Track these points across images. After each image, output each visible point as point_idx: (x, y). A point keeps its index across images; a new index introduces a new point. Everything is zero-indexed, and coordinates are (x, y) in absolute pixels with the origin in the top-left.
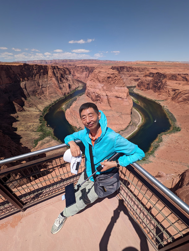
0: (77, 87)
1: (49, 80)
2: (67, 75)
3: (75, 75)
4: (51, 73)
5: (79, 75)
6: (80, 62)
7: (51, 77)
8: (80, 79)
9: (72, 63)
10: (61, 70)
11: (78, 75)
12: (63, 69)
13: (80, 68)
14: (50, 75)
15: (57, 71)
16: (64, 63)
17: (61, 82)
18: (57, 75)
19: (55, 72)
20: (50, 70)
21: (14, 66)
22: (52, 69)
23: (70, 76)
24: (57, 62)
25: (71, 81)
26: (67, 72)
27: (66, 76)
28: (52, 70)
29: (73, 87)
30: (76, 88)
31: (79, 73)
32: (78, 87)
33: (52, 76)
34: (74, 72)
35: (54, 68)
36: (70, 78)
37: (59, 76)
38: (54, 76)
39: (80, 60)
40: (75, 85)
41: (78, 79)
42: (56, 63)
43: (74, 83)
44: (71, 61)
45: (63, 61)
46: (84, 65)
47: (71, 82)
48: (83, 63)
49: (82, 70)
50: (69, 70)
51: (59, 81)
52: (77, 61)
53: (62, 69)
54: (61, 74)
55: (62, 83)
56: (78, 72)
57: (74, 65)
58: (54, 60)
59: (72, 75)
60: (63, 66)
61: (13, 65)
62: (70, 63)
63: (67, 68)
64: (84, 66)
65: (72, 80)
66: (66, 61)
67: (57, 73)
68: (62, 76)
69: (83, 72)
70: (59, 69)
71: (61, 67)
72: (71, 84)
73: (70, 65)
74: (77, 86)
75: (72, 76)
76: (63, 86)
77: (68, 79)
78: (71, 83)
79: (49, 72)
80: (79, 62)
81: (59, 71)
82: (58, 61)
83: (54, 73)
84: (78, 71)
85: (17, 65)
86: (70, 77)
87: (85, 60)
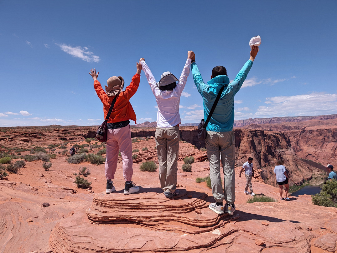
0: (306, 178)
1: (239, 158)
2: (281, 148)
3: (301, 150)
4: (246, 144)
5: (314, 150)
6: (316, 120)
7: (246, 152)
8: (313, 160)
9: (293, 124)
10: (269, 138)
11: (307, 149)
12: (274, 136)
13: (315, 133)
14: (244, 148)
15: (260, 140)
16: (273, 125)
17: (267, 164)
18: (258, 148)
19: (256, 143)
20: (245, 138)
21: (186, 131)
22: (250, 135)
23: (288, 152)
24: (257, 123)
25: (291, 163)
26: (283, 143)
27: (278, 151)
28: (251, 139)
29: (295, 176)
30: (304, 181)
31: (313, 144)
32: (311, 178)
33: (248, 149)
34: (298, 142)
35: (254, 134)
36: (287, 156)
37: (263, 150)
38: (252, 151)
39: (315, 117)
40: (302, 173)
41: (309, 158)
42: (256, 126)
43: (300, 167)
44: (289, 119)
45: (271, 120)
46: (327, 128)
47: (289, 165)
48: (322, 124)
49: (321, 138)
50: (285, 139)
51: (262, 161)
52: (306, 119)
53: (272, 137)
54: (268, 146)
55: (269, 165)
56: (309, 143)
57: (298, 128)
58: (251, 119)
59: (294, 149)
60: (271, 130)
61: (186, 129)
62: (288, 124)
63: (283, 134)
64: (329, 130)
65: (295, 160)
66: (279, 119)
67: (259, 143)
68: (270, 151)
69: (323, 142)
70: (265, 135)
71: (270, 133)
72: (290, 170)
73: (289, 128)
74: (307, 174)
75: (292, 151)
76: (268, 173)
77: (284, 157)
78: (291, 167)
79: (242, 142)
80: (313, 120)
81: (264, 140)
82: (260, 121)
83: (252, 143)
84: (308, 139)
85: (192, 129)
86: (288, 154)
87: (328, 117)
